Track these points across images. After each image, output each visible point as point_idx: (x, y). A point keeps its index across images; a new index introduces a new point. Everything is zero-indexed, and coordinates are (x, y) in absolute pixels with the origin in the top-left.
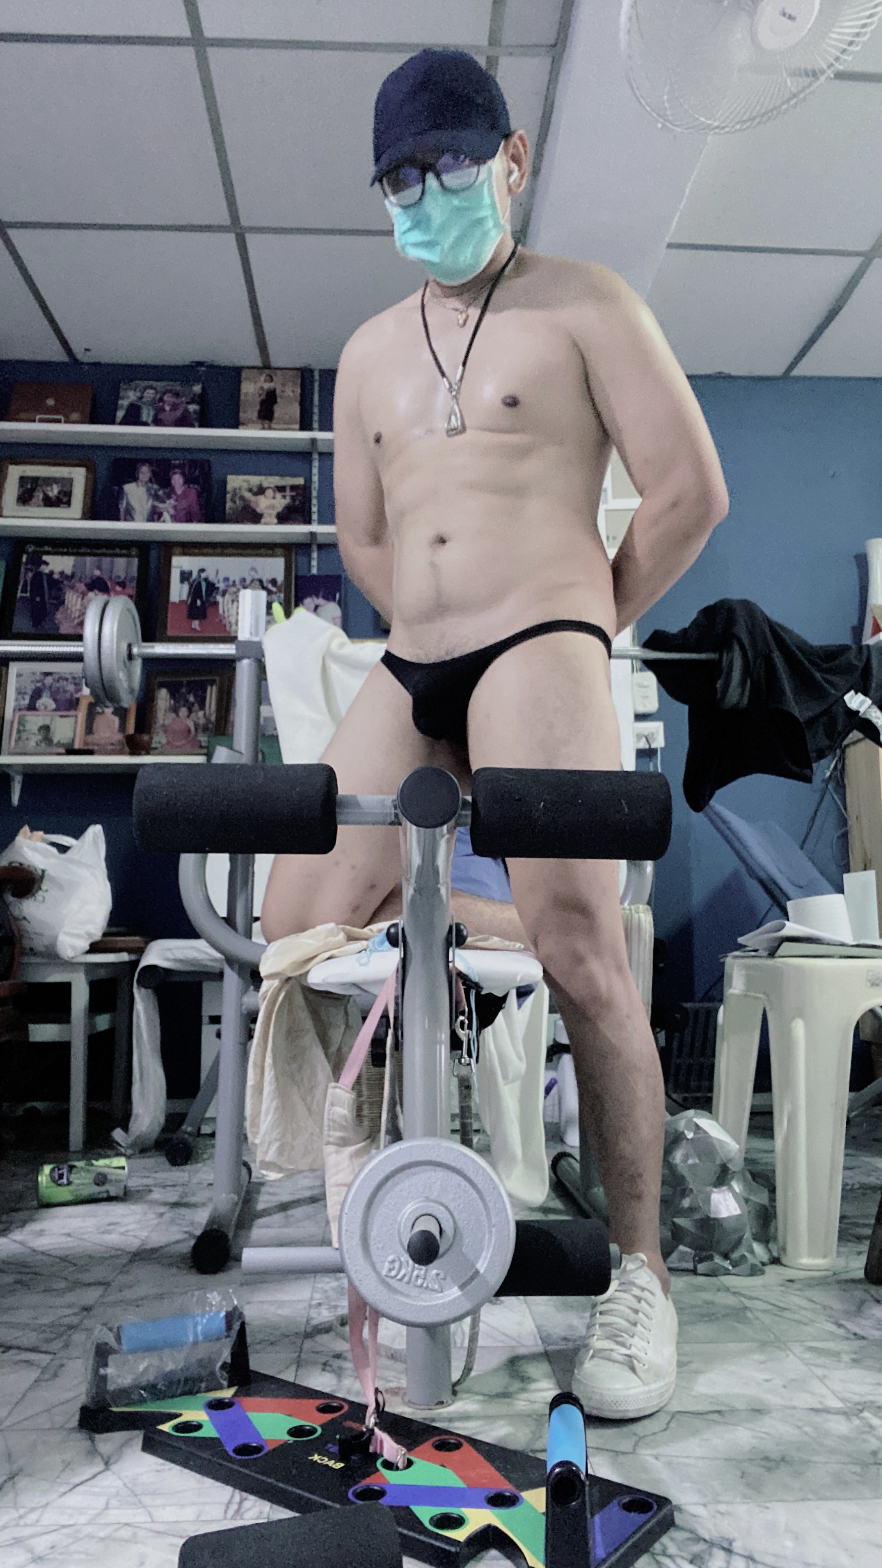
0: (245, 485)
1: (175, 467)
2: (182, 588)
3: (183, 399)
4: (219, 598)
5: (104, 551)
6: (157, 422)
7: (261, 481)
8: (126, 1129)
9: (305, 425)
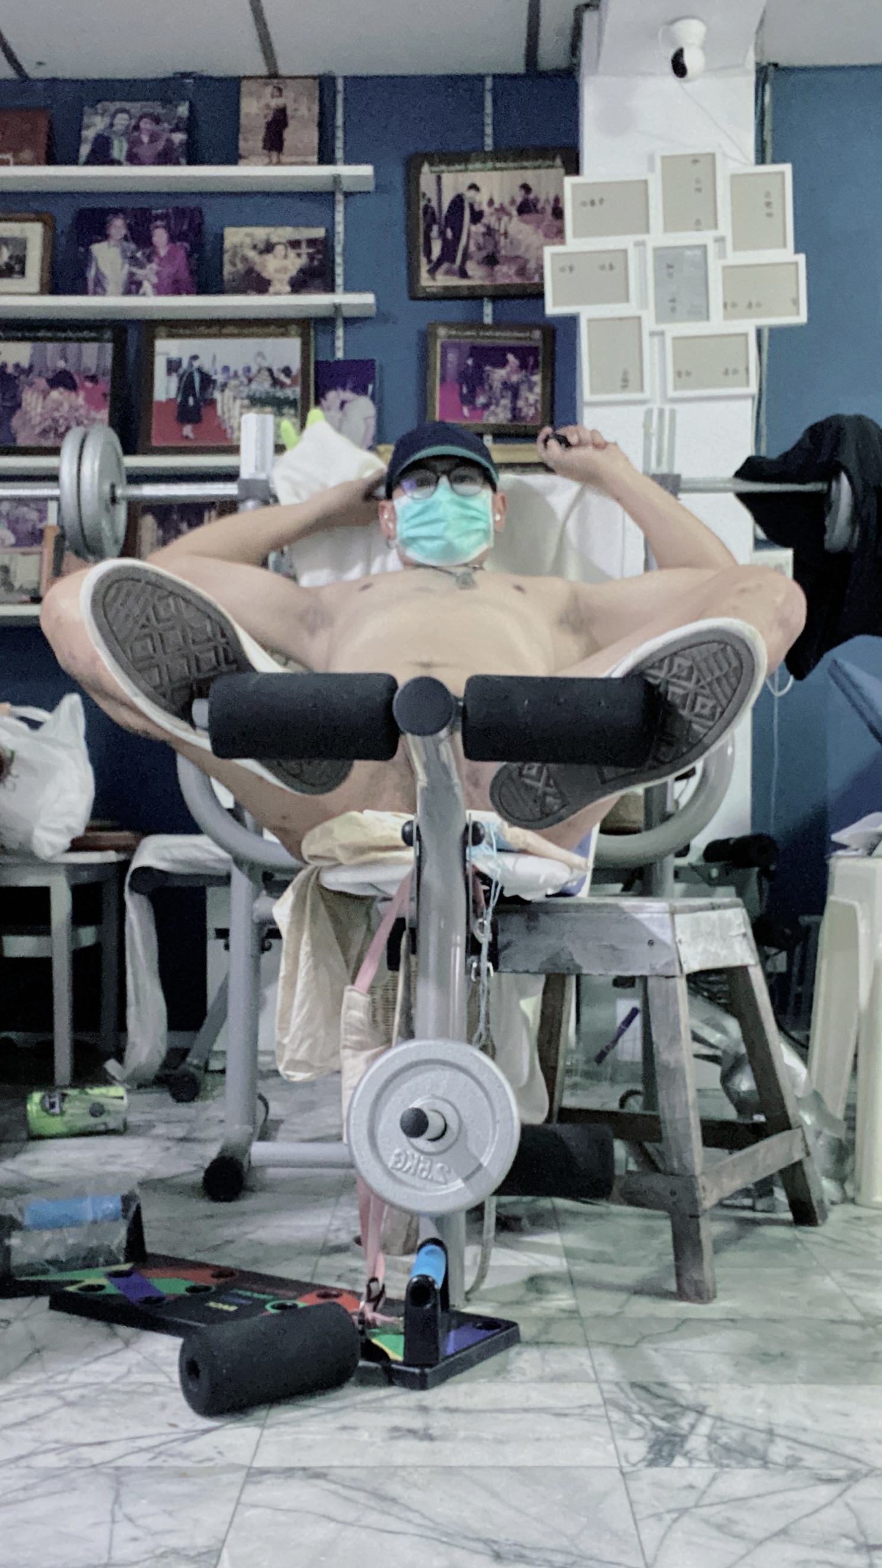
0: (248, 240)
1: (157, 217)
2: (168, 381)
3: (166, 125)
4: (217, 395)
5: (70, 334)
6: (133, 159)
7: (268, 235)
8: (121, 1060)
9: (326, 157)
